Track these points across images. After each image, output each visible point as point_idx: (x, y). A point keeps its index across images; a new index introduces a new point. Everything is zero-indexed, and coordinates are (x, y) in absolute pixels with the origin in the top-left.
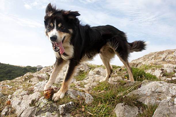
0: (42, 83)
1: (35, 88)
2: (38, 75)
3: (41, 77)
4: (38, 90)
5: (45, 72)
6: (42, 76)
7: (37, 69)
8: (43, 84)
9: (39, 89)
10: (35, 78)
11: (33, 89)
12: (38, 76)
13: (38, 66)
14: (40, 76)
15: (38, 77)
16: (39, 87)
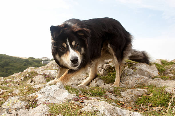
0: (51, 88)
1: (40, 96)
2: (44, 71)
3: (48, 76)
4: (44, 100)
5: (54, 68)
6: (50, 73)
7: (43, 62)
8: (53, 89)
9: (47, 100)
10: (40, 77)
11: (36, 99)
12: (44, 73)
13: (44, 57)
14: (47, 74)
15: (45, 75)
16: (46, 95)
